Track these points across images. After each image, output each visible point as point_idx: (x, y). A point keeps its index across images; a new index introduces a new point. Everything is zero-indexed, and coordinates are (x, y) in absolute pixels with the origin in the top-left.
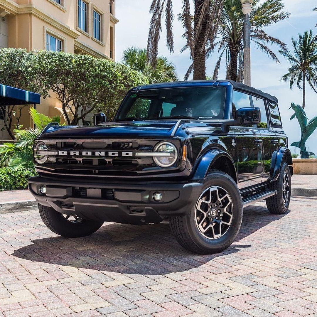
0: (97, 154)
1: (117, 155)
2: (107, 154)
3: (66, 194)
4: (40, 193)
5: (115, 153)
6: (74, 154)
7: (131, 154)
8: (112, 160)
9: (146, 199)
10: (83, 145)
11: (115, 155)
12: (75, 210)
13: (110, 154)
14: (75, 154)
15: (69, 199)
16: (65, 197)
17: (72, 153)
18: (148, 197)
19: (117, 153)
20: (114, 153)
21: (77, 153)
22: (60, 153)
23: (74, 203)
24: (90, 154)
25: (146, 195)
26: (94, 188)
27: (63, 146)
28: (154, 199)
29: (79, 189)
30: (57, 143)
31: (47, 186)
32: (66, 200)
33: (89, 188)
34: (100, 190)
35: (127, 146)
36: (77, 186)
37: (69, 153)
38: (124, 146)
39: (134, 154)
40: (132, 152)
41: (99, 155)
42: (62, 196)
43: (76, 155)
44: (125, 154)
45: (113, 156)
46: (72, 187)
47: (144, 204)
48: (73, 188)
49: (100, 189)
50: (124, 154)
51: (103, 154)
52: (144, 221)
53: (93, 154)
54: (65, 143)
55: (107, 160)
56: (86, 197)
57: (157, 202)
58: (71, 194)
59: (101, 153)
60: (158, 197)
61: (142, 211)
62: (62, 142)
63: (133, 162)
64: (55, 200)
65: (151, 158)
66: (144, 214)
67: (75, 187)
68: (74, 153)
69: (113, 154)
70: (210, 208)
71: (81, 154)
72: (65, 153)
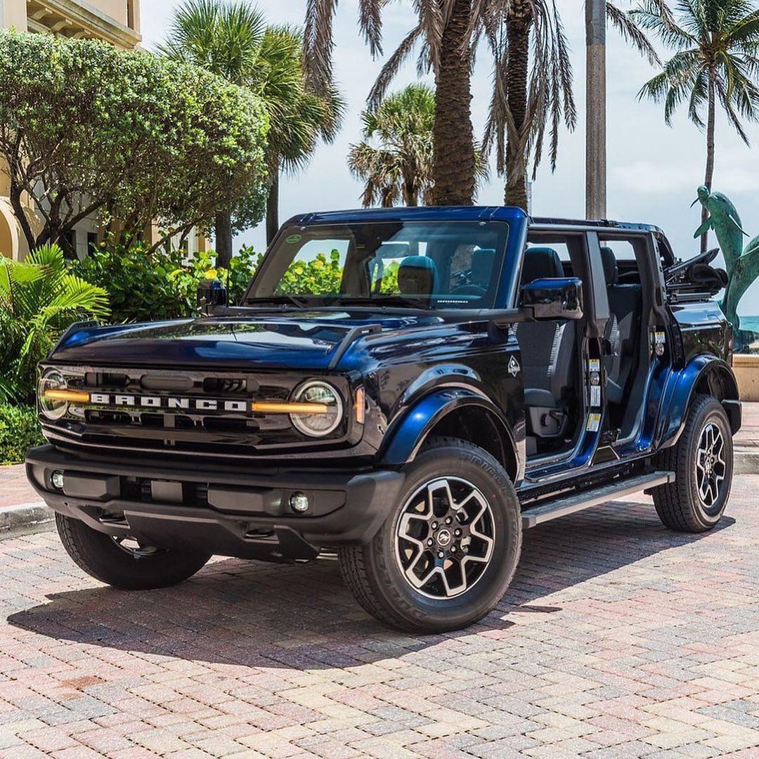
0: (172, 403)
1: (215, 408)
2: (192, 404)
3: (105, 492)
4: (50, 487)
5: (210, 402)
6: (124, 402)
7: (242, 406)
8: (204, 419)
9: (276, 507)
10: (144, 381)
11: (210, 408)
12: (129, 527)
13: (200, 404)
14: (126, 402)
15: (112, 502)
16: (105, 499)
17: (119, 400)
18: (279, 503)
19: (215, 402)
20: (208, 403)
21: (130, 401)
22: (95, 398)
23: (125, 511)
24: (157, 402)
25: (276, 499)
26: (168, 481)
27: (100, 382)
28: (293, 508)
29: (135, 480)
30: (86, 374)
31: (67, 473)
32: (107, 504)
33: (156, 480)
34: (180, 484)
35: (238, 388)
36: (133, 475)
37: (112, 399)
38: (231, 385)
39: (249, 406)
40: (245, 401)
41: (177, 405)
42: (97, 495)
43: (128, 403)
44: (231, 406)
45: (204, 410)
46: (120, 476)
47: (274, 520)
48: (123, 478)
49: (180, 482)
50: (228, 406)
51: (184, 403)
52: (280, 555)
53: (164, 403)
54: (105, 375)
55: (194, 418)
56: (149, 499)
57: (299, 514)
58: (116, 492)
59: (180, 401)
60: (302, 503)
61: (271, 533)
62: (97, 374)
63: (249, 424)
64: (84, 503)
65: (286, 416)
66: (274, 540)
67: (127, 477)
68: (125, 400)
69: (207, 405)
70: (433, 529)
71: (138, 401)
72: (105, 399)
